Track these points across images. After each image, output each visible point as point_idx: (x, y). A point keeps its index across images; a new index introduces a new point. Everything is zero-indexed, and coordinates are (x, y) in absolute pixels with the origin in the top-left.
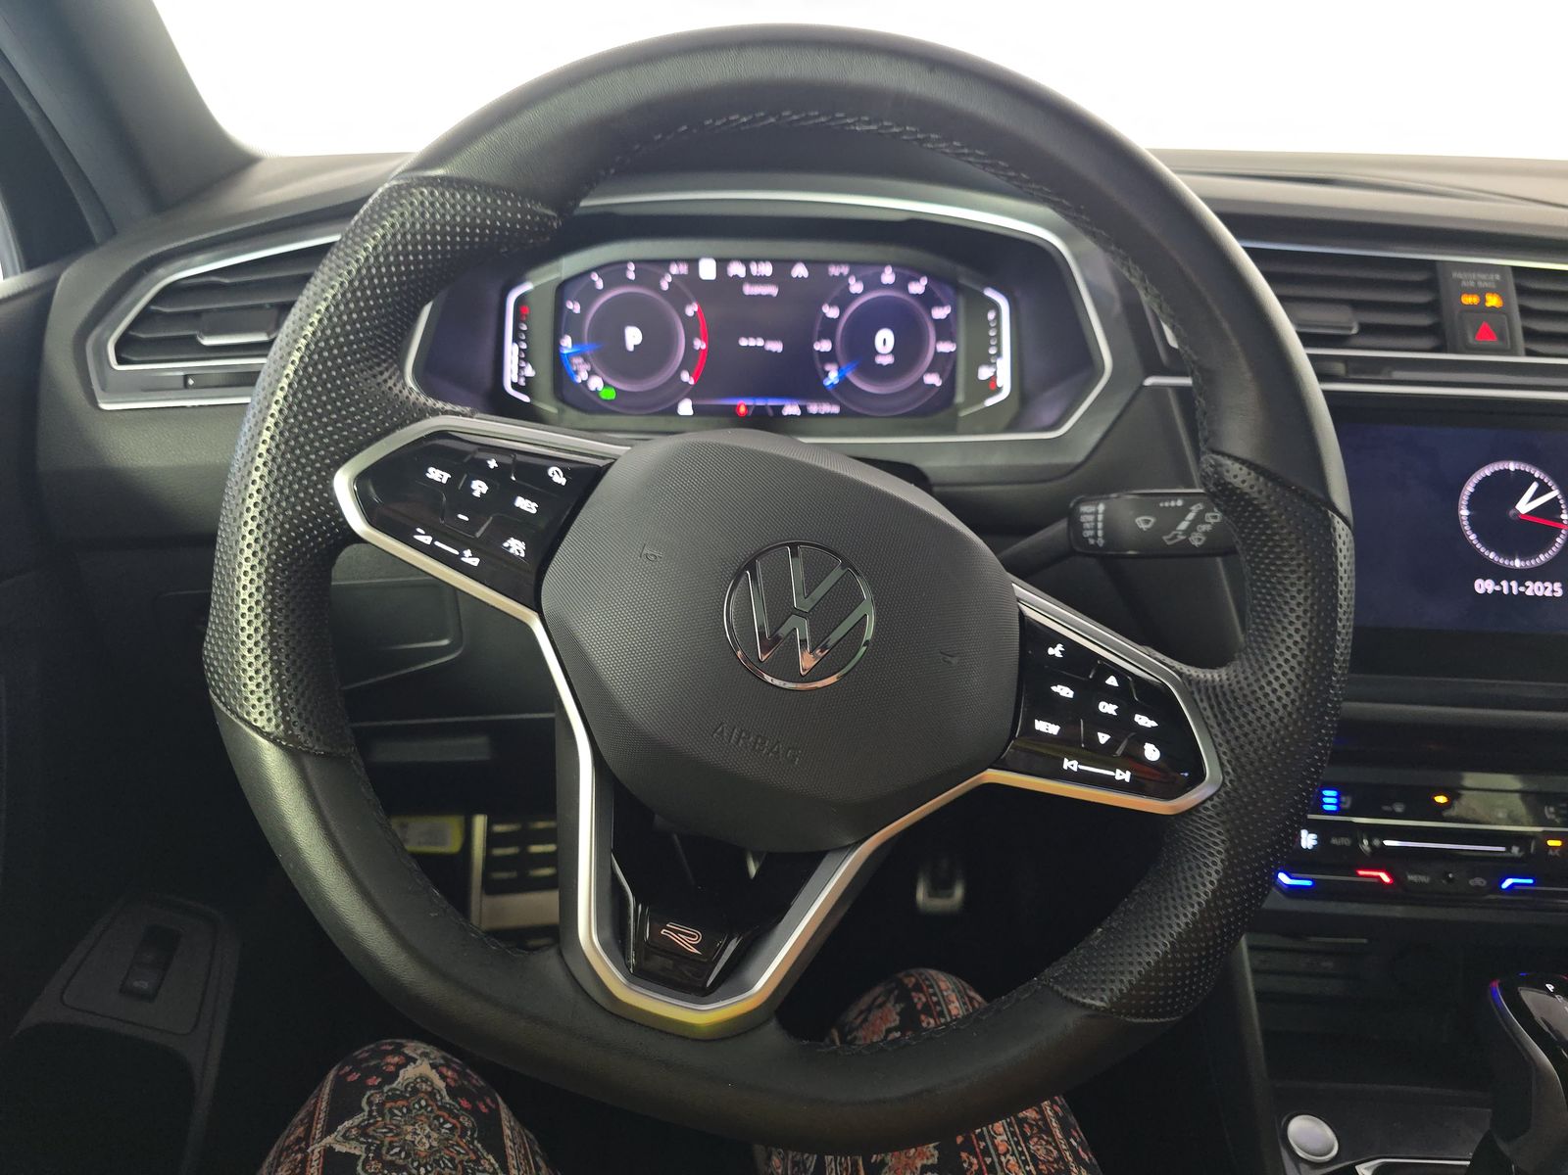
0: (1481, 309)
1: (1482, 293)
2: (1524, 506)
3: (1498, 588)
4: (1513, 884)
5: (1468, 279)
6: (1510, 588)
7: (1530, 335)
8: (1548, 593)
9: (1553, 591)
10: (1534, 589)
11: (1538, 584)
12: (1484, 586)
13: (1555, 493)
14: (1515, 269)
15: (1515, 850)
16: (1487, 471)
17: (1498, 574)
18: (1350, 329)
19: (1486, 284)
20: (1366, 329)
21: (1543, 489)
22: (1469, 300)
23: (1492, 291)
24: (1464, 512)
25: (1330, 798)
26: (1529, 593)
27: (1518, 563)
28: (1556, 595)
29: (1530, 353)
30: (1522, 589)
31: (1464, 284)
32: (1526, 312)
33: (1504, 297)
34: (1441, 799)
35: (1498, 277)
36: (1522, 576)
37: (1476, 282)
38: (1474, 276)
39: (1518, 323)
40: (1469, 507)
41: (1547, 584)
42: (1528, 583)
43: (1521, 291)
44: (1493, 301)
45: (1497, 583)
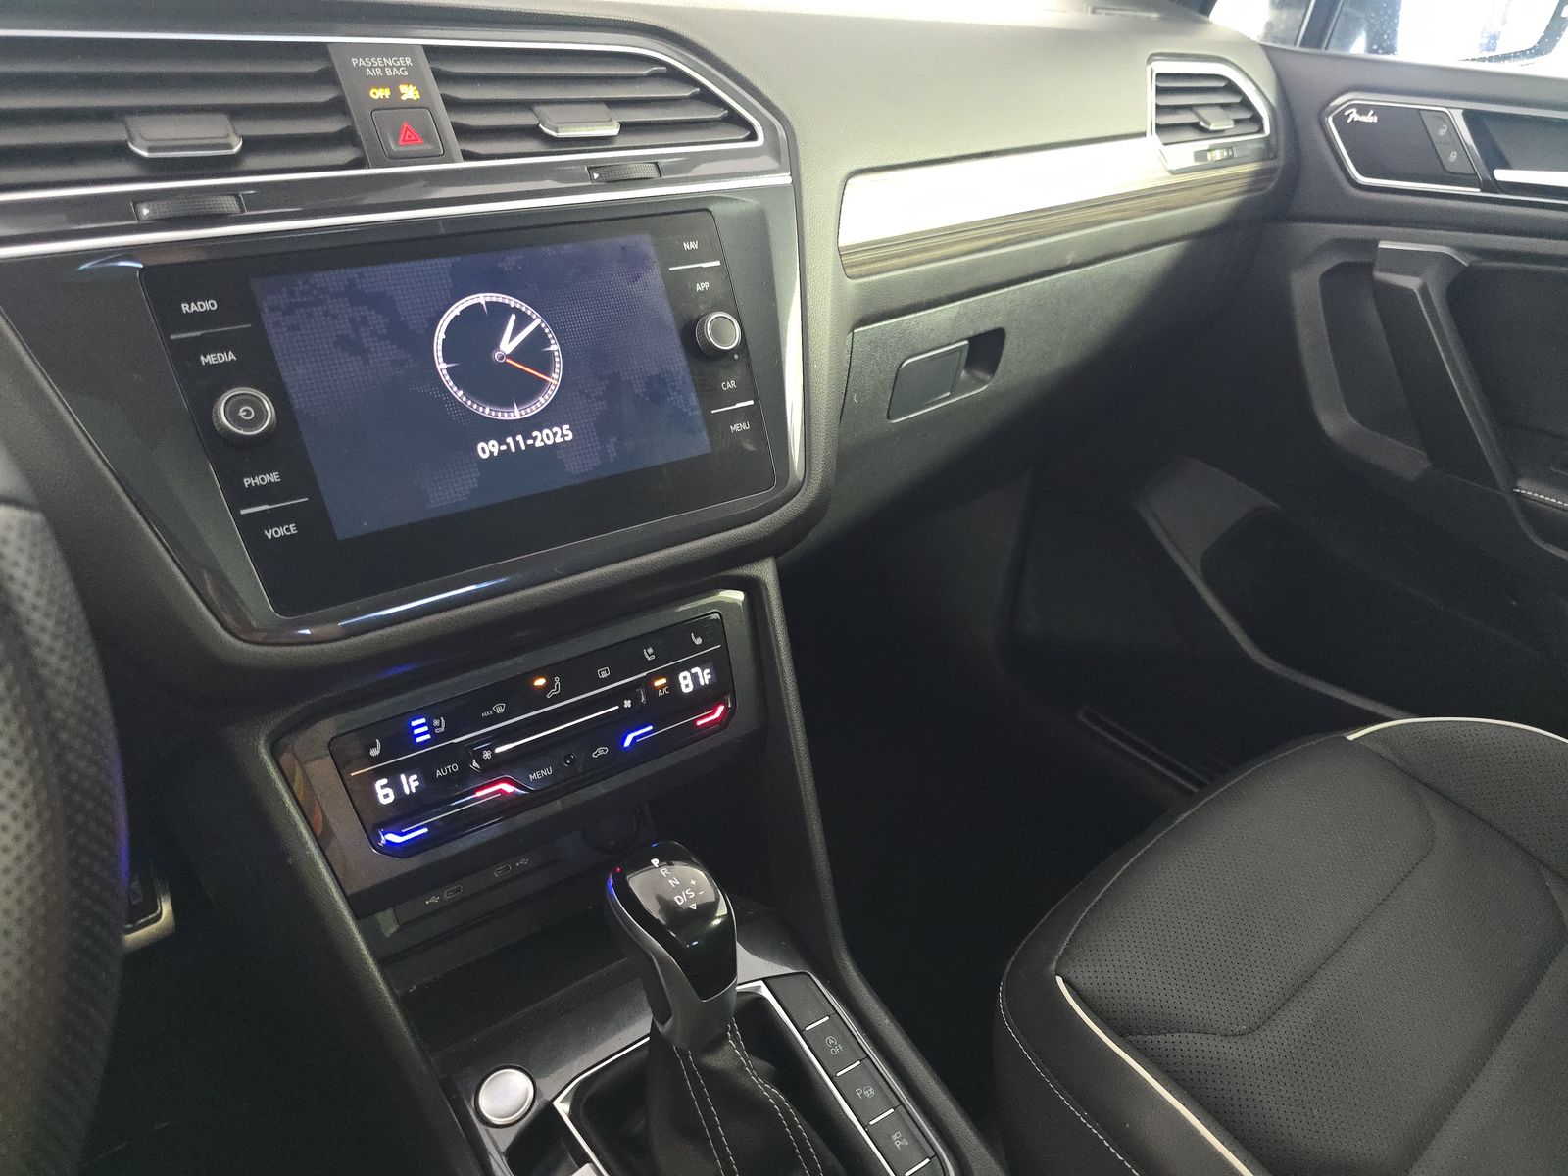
0: (395, 105)
1: (393, 83)
2: (507, 345)
3: (503, 447)
4: (635, 738)
5: (373, 66)
6: (517, 444)
7: (462, 132)
8: (559, 439)
9: (563, 436)
10: (543, 438)
11: (546, 431)
12: (488, 449)
13: (537, 322)
14: (428, 49)
15: (628, 703)
16: (455, 310)
17: (500, 431)
18: (229, 146)
19: (396, 72)
20: (252, 145)
21: (523, 320)
22: (380, 94)
23: (407, 81)
24: (442, 366)
25: (420, 727)
26: (539, 444)
27: (517, 413)
28: (567, 439)
29: (468, 156)
30: (530, 442)
31: (368, 72)
32: (451, 104)
33: (420, 86)
34: (540, 682)
35: (408, 61)
36: (527, 426)
37: (383, 68)
38: (379, 62)
39: (446, 119)
40: (446, 360)
41: (555, 429)
42: (535, 434)
43: (441, 77)
44: (409, 93)
45: (501, 442)
